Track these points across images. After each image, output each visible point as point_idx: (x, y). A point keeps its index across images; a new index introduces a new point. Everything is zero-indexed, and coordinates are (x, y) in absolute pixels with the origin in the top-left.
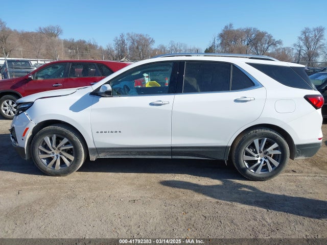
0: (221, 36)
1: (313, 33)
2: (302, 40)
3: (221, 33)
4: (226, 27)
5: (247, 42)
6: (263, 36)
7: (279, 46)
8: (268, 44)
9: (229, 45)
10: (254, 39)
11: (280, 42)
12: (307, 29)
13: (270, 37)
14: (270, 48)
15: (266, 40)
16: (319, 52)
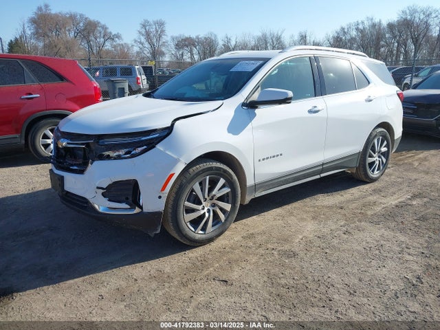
0: (33, 21)
1: (154, 27)
2: (143, 35)
3: (34, 18)
4: (40, 9)
5: (73, 33)
6: (96, 27)
7: (118, 41)
8: (104, 37)
9: (48, 36)
10: (84, 30)
11: (118, 36)
12: (146, 21)
13: (104, 28)
14: (107, 43)
15: (100, 33)
16: (164, 50)
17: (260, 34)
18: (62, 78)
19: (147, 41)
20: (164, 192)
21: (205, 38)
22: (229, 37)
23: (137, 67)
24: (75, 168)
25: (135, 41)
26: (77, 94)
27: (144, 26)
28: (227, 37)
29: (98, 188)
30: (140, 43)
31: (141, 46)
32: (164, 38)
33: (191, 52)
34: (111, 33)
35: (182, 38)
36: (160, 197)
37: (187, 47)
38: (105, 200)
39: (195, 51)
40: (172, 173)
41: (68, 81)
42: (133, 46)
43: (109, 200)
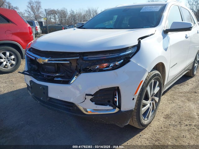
1: (35, 4)
2: (30, 8)
11: (17, 8)
12: (31, 1)
13: (9, 3)
15: (7, 6)
16: (41, 15)
17: (87, 9)
18: (8, 21)
19: (32, 11)
20: (136, 95)
21: (61, 10)
22: (73, 10)
23: (35, 21)
24: (59, 79)
25: (26, 11)
26: (18, 31)
27: (30, 3)
28: (72, 10)
29: (87, 95)
30: (28, 12)
31: (29, 14)
32: (41, 10)
33: (55, 17)
34: (13, 6)
35: (50, 10)
36: (133, 99)
37: (53, 14)
38: (93, 104)
39: (57, 16)
40: (142, 80)
41: (12, 22)
42: (24, 13)
43: (96, 104)
